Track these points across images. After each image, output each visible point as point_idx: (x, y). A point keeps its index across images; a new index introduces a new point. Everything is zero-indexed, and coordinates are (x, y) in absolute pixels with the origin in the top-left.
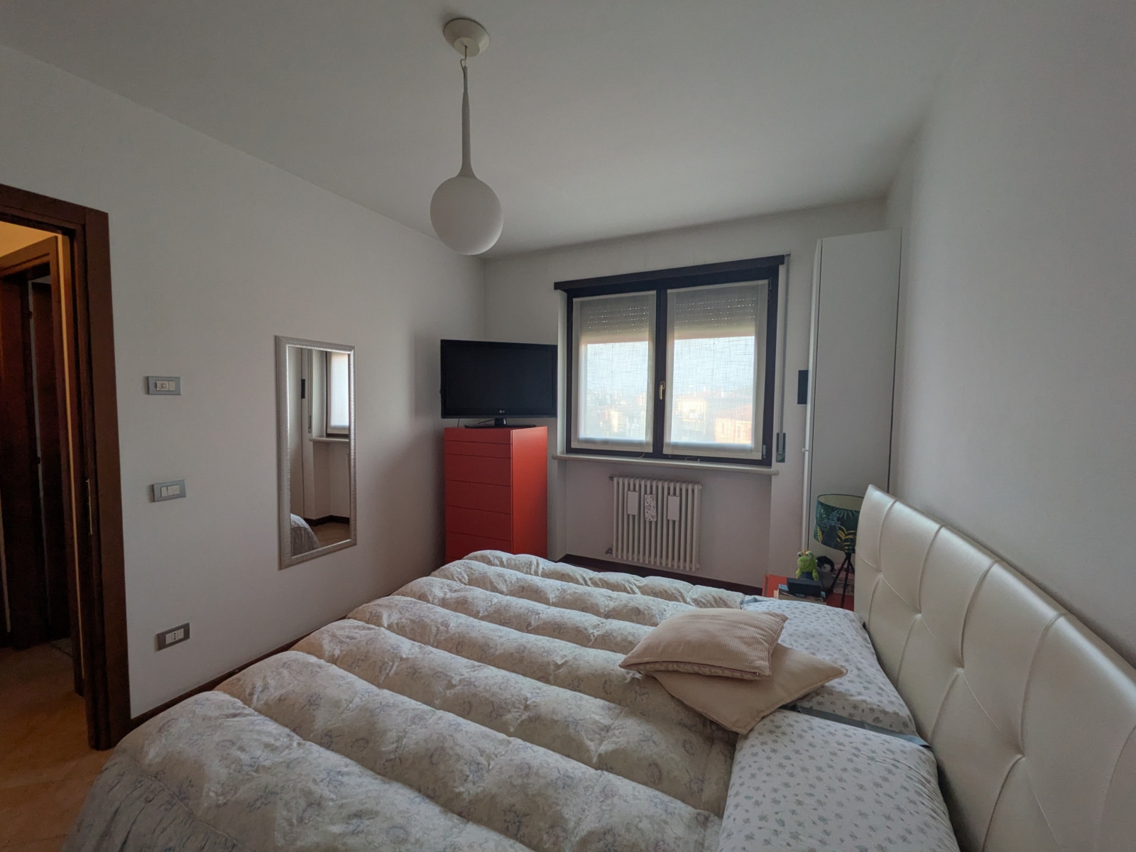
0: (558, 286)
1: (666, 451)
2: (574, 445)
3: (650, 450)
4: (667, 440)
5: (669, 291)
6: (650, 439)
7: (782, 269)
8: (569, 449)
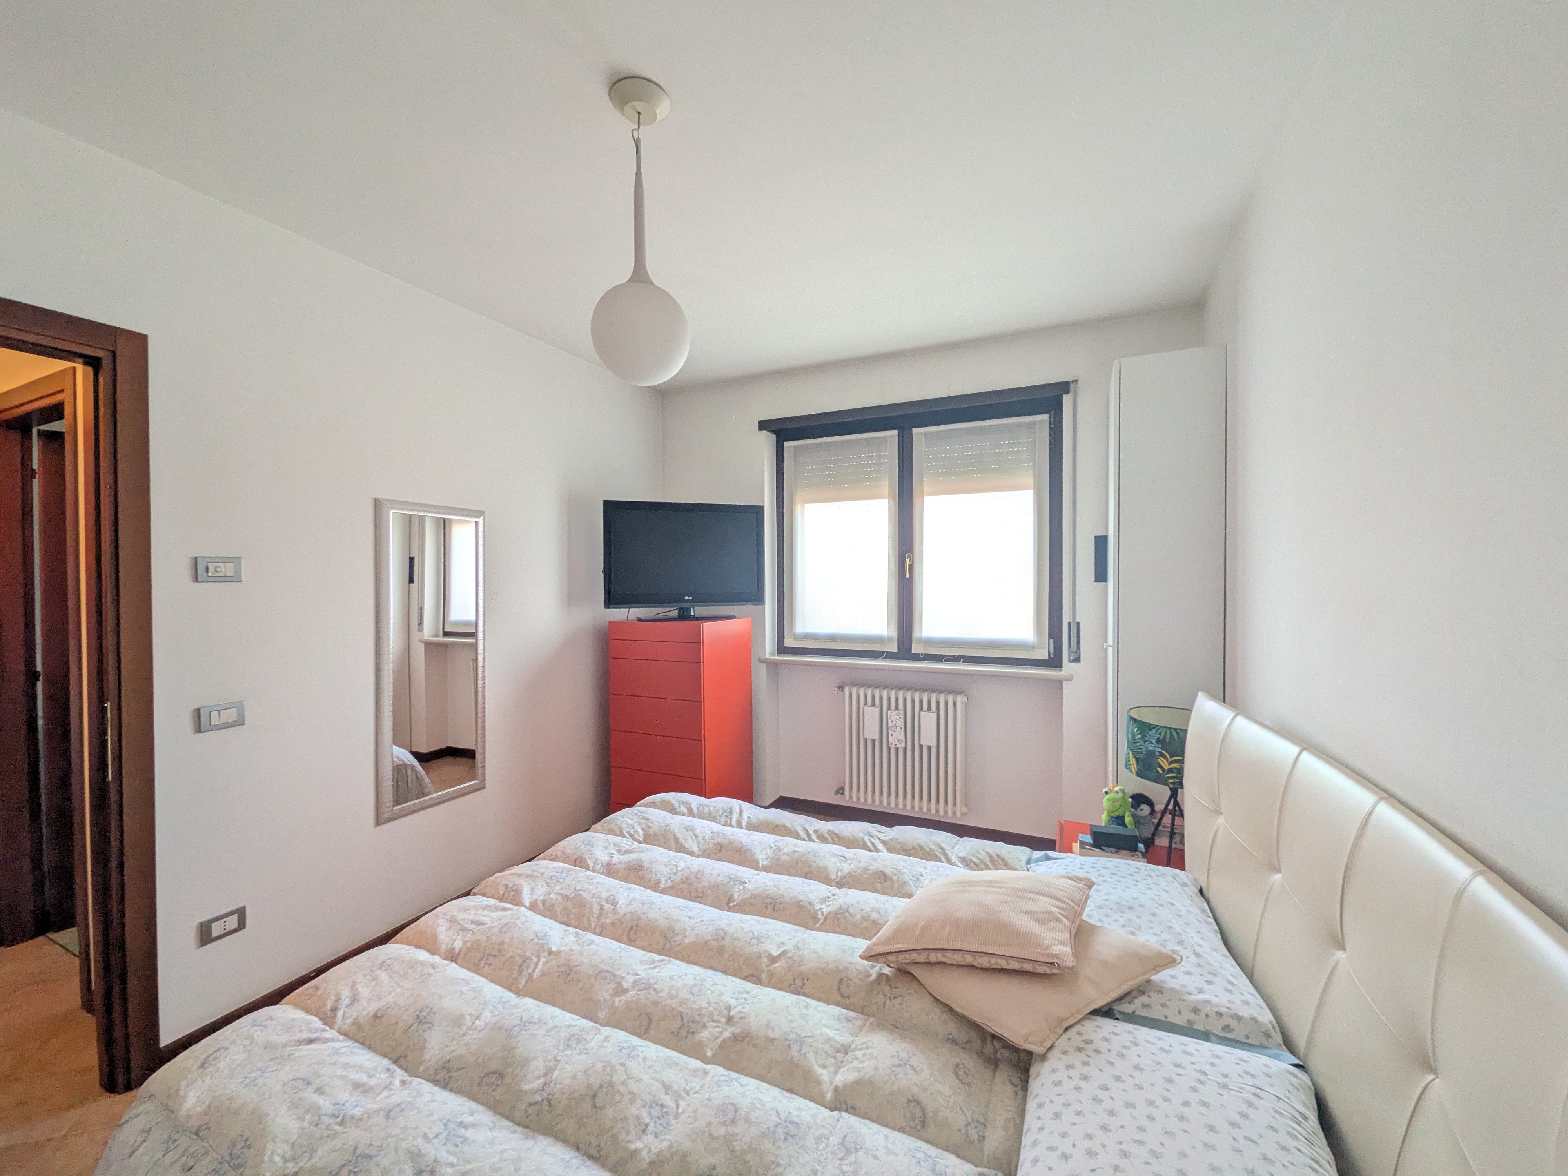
0: (763, 425)
1: (916, 649)
2: (789, 643)
3: (895, 649)
4: (916, 634)
5: (915, 431)
6: (894, 633)
7: (1067, 400)
8: (782, 649)
